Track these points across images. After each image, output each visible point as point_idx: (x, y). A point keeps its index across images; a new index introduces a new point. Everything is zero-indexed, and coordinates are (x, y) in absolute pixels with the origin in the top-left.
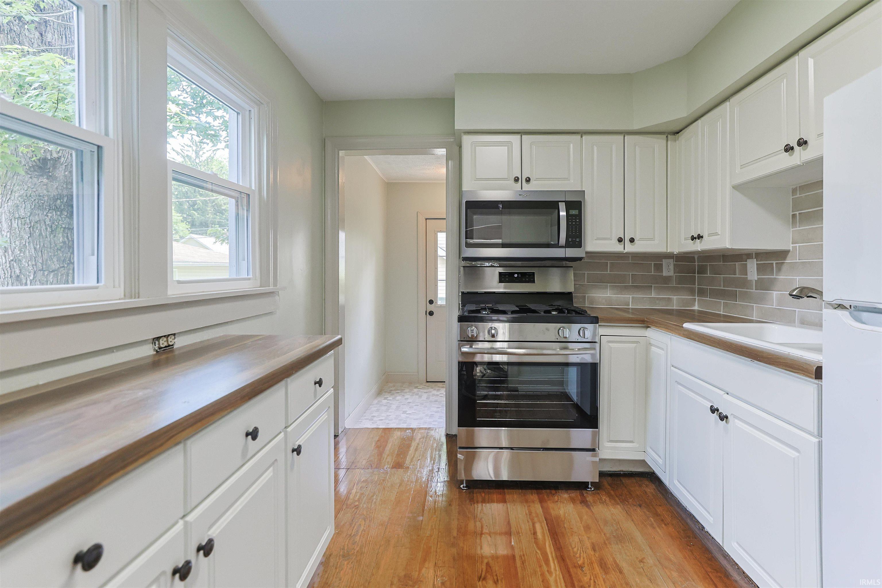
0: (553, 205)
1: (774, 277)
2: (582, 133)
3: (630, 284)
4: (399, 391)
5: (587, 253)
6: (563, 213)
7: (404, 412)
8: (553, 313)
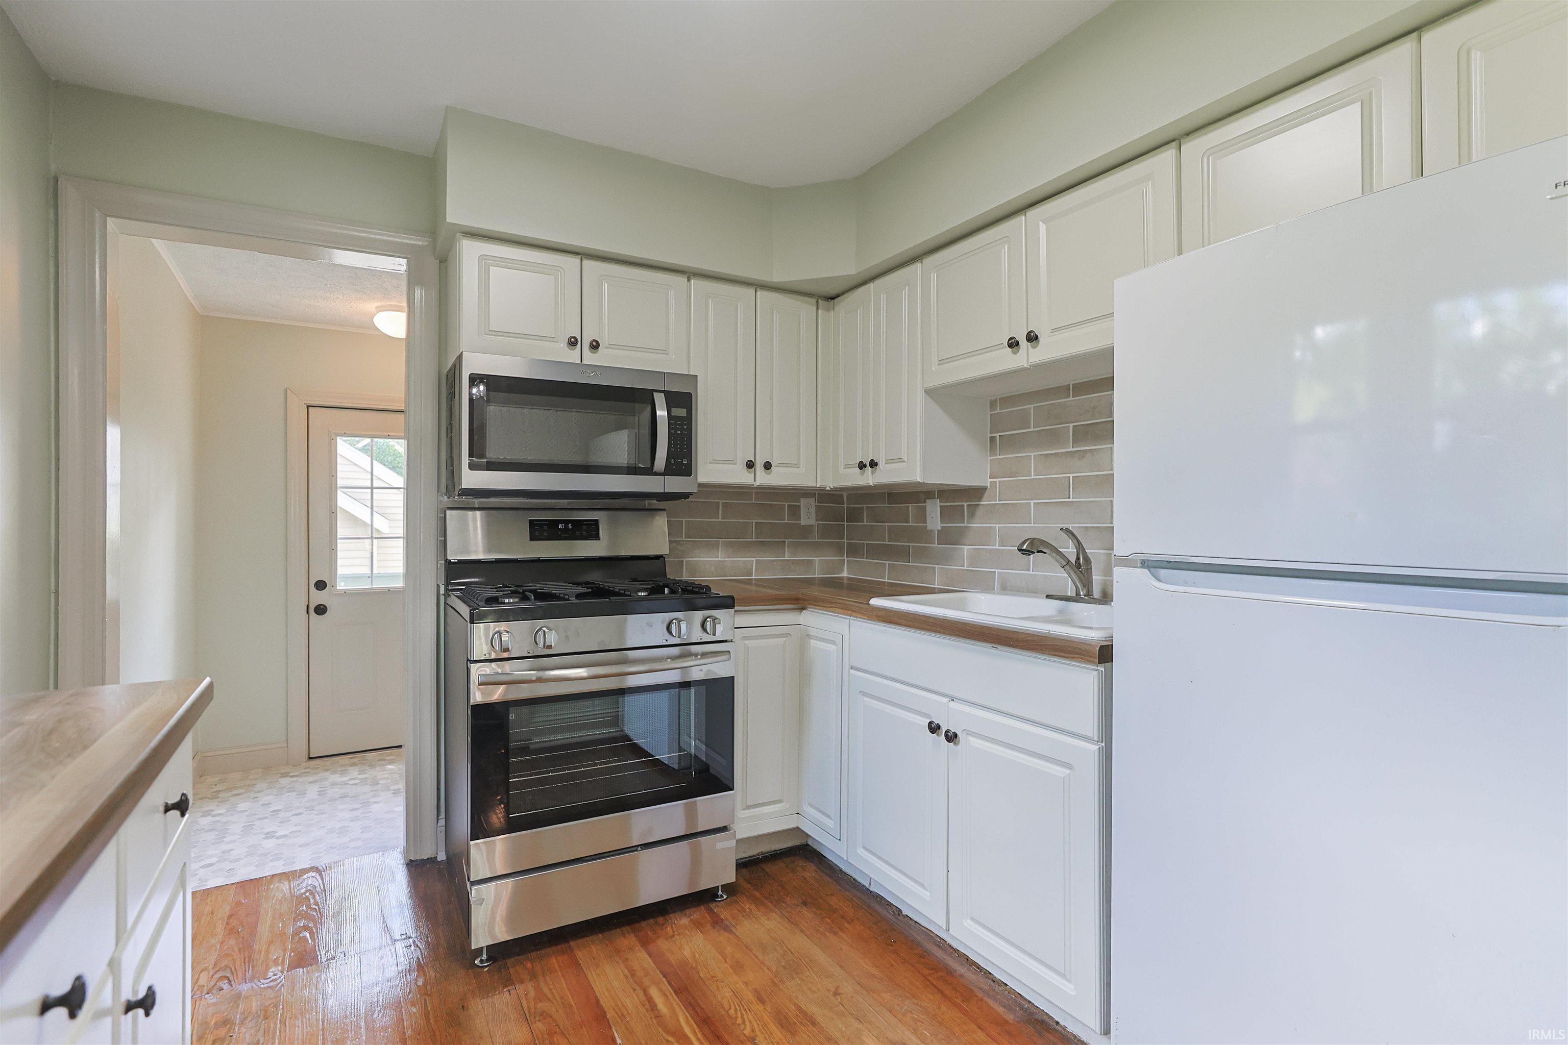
0: (644, 397)
1: (965, 524)
2: (690, 274)
3: (754, 540)
4: (242, 791)
5: (700, 485)
6: (661, 413)
7: (269, 835)
8: (640, 594)
